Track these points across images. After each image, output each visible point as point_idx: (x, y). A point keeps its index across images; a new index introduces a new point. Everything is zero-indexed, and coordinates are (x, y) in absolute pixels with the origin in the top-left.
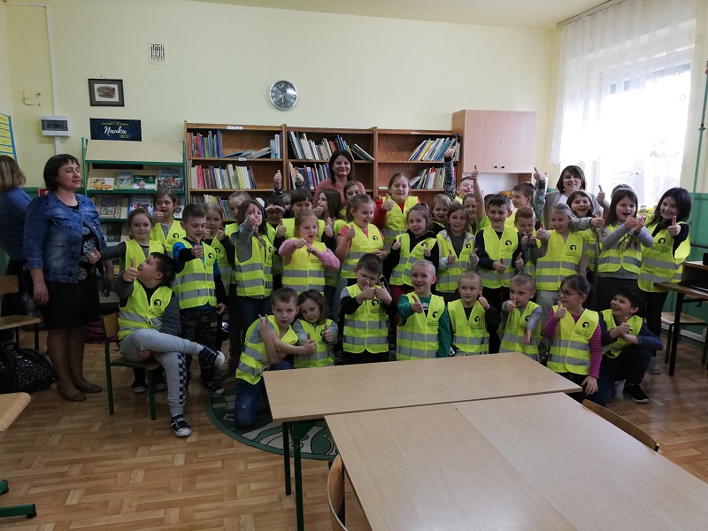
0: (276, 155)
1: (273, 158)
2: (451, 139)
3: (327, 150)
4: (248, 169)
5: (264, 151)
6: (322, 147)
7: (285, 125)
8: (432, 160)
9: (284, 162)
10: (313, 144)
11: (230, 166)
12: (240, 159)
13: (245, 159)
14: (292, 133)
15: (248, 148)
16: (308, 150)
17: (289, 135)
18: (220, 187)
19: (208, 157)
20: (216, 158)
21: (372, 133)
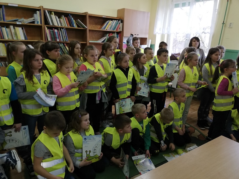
0: (38, 22)
1: (36, 24)
2: (118, 21)
3: (64, 22)
4: (22, 29)
5: (31, 20)
6: (62, 20)
7: (42, 7)
8: (111, 30)
9: (43, 26)
10: (57, 18)
11: (12, 27)
12: (18, 23)
13: (20, 23)
14: (47, 11)
16: (55, 21)
17: (44, 12)
18: (6, 38)
20: (2, 21)
21: (85, 15)
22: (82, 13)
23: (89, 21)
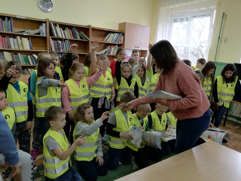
0: (43, 33)
1: (41, 35)
2: (120, 34)
3: (67, 34)
4: (28, 39)
5: (37, 31)
6: (66, 32)
7: (48, 19)
9: (48, 38)
10: (62, 30)
11: (19, 37)
12: (24, 34)
13: (27, 34)
14: (52, 24)
15: (28, 29)
16: (59, 32)
17: (50, 24)
18: (13, 48)
19: (5, 32)
20: (10, 32)
21: (89, 27)
22: (86, 26)
23: (92, 34)
